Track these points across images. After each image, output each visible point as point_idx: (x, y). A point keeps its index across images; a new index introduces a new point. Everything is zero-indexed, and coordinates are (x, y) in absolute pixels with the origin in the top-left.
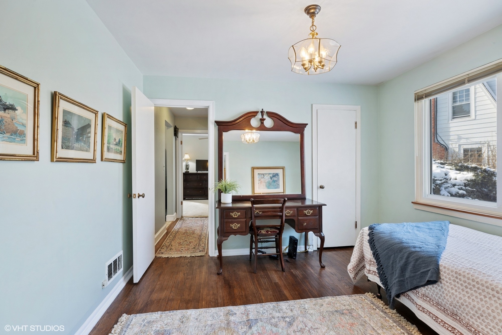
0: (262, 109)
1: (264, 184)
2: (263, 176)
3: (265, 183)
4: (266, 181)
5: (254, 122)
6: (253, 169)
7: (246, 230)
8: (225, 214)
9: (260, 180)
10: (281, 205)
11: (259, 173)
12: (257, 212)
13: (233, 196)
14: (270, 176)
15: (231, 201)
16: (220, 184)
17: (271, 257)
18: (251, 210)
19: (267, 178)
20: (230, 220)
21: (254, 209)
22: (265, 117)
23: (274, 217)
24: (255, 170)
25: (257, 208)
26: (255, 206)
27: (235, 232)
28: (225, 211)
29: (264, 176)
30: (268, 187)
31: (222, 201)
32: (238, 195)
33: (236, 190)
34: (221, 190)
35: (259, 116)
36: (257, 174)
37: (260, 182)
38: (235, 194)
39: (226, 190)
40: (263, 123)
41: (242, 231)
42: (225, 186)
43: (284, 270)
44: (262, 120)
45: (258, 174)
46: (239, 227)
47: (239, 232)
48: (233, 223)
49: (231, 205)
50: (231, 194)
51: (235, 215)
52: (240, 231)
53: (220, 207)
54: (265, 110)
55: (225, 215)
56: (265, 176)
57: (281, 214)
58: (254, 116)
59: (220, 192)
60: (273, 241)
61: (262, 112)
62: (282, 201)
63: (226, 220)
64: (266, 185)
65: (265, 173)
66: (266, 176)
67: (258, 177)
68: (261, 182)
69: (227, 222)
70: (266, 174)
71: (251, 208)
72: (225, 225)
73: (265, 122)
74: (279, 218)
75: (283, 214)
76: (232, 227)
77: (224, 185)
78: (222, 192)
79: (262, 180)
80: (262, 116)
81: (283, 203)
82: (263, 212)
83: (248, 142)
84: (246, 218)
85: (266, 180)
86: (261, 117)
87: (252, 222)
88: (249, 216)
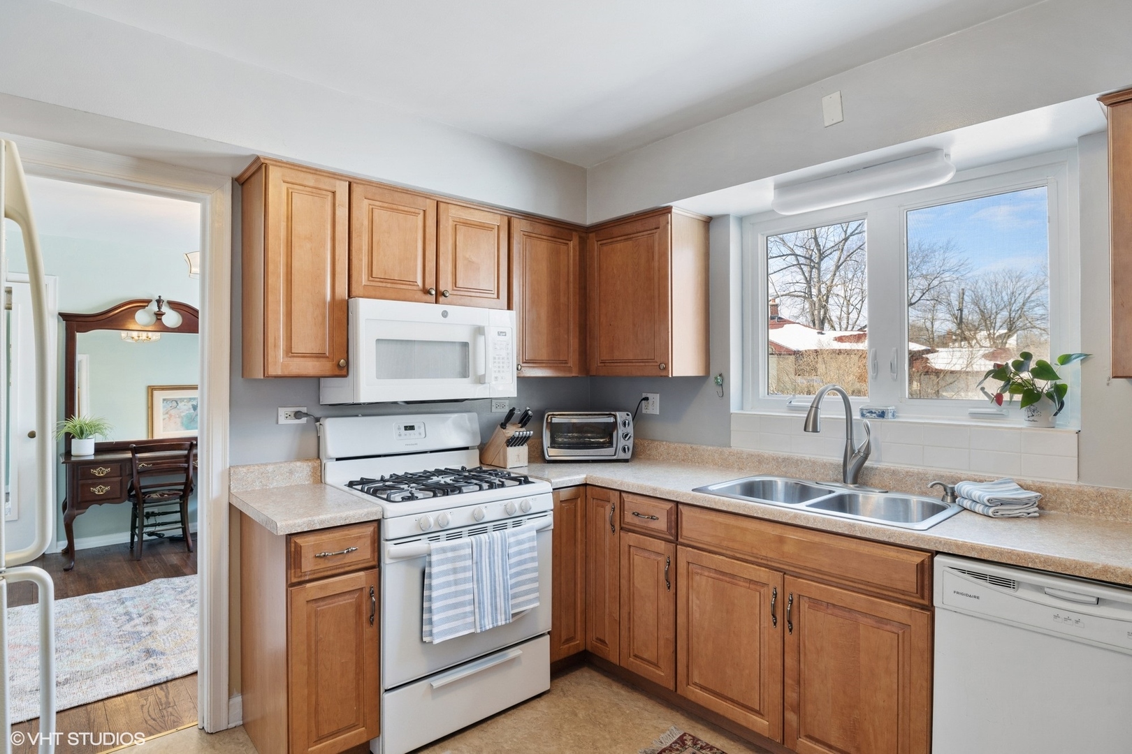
0: (160, 297)
1: (178, 420)
2: (175, 404)
3: (179, 417)
4: (183, 414)
5: (142, 317)
6: (151, 390)
7: (121, 494)
8: (79, 471)
9: (167, 413)
10: (186, 452)
11: (164, 398)
12: (143, 466)
13: (96, 444)
14: (191, 403)
15: (92, 451)
16: (70, 424)
17: (173, 540)
18: (132, 462)
19: (186, 407)
20: (90, 482)
21: (137, 462)
22: (165, 309)
23: (176, 470)
24: (156, 393)
25: (142, 460)
26: (139, 455)
27: (100, 500)
28: (79, 467)
29: (177, 403)
30: (187, 428)
31: (73, 453)
32: (108, 441)
33: (102, 433)
34: (71, 434)
35: (154, 307)
36: (161, 401)
37: (167, 416)
38: (100, 439)
39: (82, 434)
40: (161, 319)
41: (114, 496)
42: (81, 427)
43: (191, 550)
44: (159, 315)
45: (164, 400)
46: (107, 491)
47: (109, 499)
48: (95, 485)
49: (92, 458)
50: (93, 440)
51: (98, 472)
52: (109, 497)
53: (69, 461)
54: (165, 298)
55: (79, 474)
56: (180, 404)
57: (186, 465)
58: (144, 307)
59: (69, 437)
60: (176, 512)
61: (159, 301)
62: (188, 447)
63: (81, 482)
64: (182, 423)
65: (180, 399)
66: (183, 403)
67: (164, 407)
68: (171, 416)
69: (83, 485)
70: (182, 400)
71: (130, 460)
72: (79, 490)
73: (164, 318)
74: (183, 472)
75: (189, 466)
76: (94, 493)
77: (78, 426)
78: (74, 437)
79: (173, 412)
80: (159, 307)
81: (189, 448)
82: (154, 464)
83: (136, 341)
84: (121, 476)
85: (183, 412)
86: (156, 309)
87: (132, 481)
88: (128, 473)
